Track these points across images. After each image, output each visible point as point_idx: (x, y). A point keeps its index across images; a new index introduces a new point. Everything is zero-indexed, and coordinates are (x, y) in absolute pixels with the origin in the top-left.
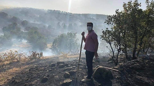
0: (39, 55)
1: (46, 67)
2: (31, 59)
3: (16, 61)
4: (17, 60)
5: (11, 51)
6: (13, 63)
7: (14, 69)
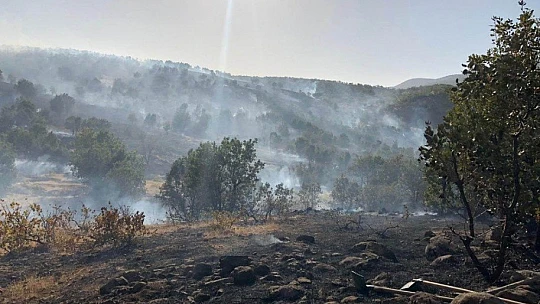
0: (128, 222)
1: (172, 276)
2: (100, 240)
3: (34, 244)
4: (38, 241)
5: (16, 207)
6: (23, 256)
7: (32, 281)
